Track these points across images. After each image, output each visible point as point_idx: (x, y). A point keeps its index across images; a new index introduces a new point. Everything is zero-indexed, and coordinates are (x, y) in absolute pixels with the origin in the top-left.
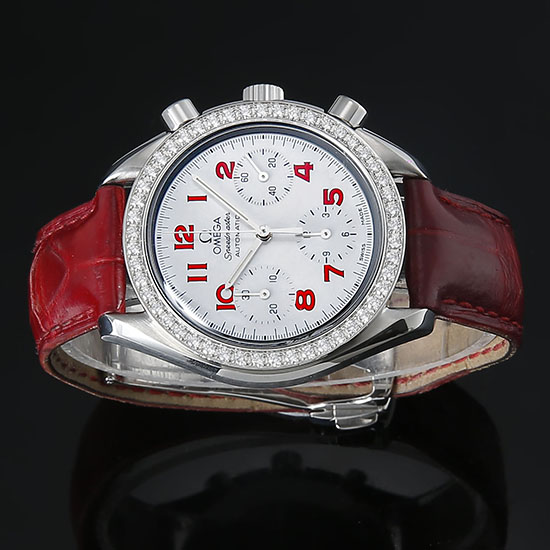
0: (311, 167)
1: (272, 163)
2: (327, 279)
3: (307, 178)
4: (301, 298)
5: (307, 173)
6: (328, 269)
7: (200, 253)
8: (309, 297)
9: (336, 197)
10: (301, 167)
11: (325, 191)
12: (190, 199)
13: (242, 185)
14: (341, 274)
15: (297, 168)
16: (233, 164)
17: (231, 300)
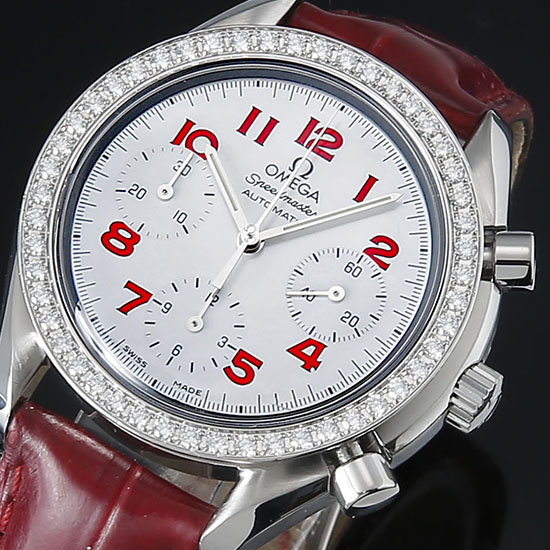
0: (307, 367)
1: (350, 318)
2: (130, 286)
3: (296, 351)
4: (128, 236)
5: (302, 357)
6: (144, 296)
7: (284, 146)
8: (122, 247)
9: (240, 373)
10: (317, 353)
11: (259, 364)
12: (372, 181)
13: (345, 259)
14: (125, 309)
15: (320, 347)
16: (385, 266)
17: (189, 145)
